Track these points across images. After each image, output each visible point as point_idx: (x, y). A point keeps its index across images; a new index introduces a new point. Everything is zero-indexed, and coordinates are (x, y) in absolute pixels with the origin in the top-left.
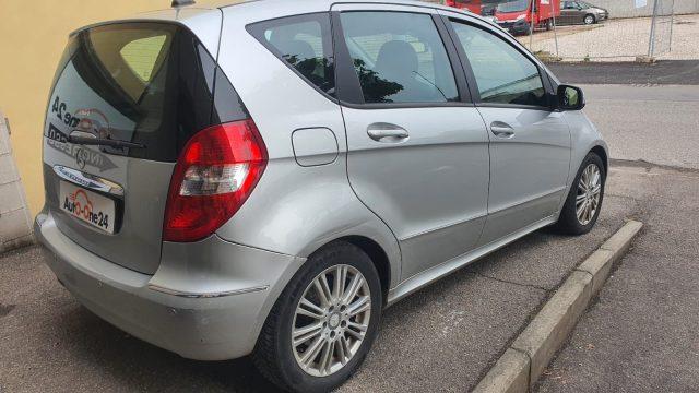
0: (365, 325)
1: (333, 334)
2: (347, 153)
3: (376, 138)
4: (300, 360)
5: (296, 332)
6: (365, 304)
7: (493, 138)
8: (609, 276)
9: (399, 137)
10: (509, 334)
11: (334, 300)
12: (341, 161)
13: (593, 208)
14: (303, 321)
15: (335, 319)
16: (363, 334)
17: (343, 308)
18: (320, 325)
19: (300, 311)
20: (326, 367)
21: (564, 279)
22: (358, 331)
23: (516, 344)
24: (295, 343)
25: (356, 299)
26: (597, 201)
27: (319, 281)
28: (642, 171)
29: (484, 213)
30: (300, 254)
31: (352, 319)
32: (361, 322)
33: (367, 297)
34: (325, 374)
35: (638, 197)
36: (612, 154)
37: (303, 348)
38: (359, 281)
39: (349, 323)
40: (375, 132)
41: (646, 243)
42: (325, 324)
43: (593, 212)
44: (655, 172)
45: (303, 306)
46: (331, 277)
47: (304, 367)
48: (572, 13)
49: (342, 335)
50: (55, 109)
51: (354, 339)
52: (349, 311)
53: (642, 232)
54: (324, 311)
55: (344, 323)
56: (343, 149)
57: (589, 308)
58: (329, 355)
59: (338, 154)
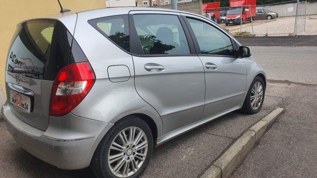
0: (145, 154)
1: (129, 158)
2: (135, 76)
3: (149, 70)
4: (112, 170)
5: (110, 157)
6: (145, 145)
7: (206, 70)
8: (265, 133)
9: (160, 69)
11: (129, 143)
12: (132, 80)
13: (259, 102)
14: (113, 152)
15: (130, 151)
16: (144, 158)
17: (134, 146)
18: (122, 154)
19: (112, 147)
20: (126, 173)
22: (142, 157)
23: (215, 163)
24: (110, 162)
25: (140, 142)
26: (261, 99)
27: (121, 134)
28: (286, 85)
29: (203, 104)
30: (111, 122)
31: (139, 151)
32: (143, 153)
33: (146, 142)
34: (125, 176)
35: (284, 97)
36: (268, 77)
37: (114, 164)
38: (141, 134)
39: (136, 153)
40: (148, 67)
41: (284, 118)
42: (125, 154)
43: (260, 104)
44: (292, 86)
45: (113, 145)
46: (128, 133)
47: (115, 173)
48: (261, 15)
49: (133, 158)
50: (11, 57)
51: (140, 161)
52: (137, 148)
53: (283, 113)
54: (124, 148)
55: (134, 153)
56: (132, 74)
57: (254, 147)
58: (127, 168)
59: (130, 77)
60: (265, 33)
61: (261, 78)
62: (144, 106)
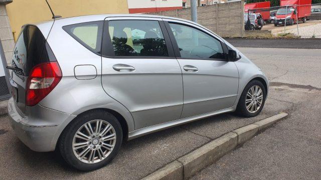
0: (113, 146)
1: (95, 147)
2: (102, 75)
3: (118, 70)
4: (77, 156)
5: (75, 144)
6: (113, 137)
8: (254, 136)
9: (131, 70)
10: (180, 155)
11: (95, 134)
12: (99, 78)
13: (258, 106)
15: (95, 141)
16: (112, 149)
17: (100, 137)
18: (87, 143)
19: (77, 136)
20: (91, 160)
21: (223, 135)
22: (110, 148)
23: (180, 159)
24: (74, 149)
25: (108, 134)
26: (261, 103)
27: (87, 125)
28: (306, 90)
29: (181, 103)
30: (74, 114)
31: (106, 142)
32: (112, 144)
33: (114, 134)
34: (91, 162)
35: (295, 102)
37: (79, 151)
38: (109, 127)
39: (103, 143)
40: (117, 68)
42: (90, 143)
43: (258, 108)
44: (313, 91)
45: (78, 134)
46: (94, 125)
47: (80, 159)
49: (100, 148)
51: (108, 151)
52: (103, 139)
53: (285, 118)
54: (89, 138)
55: (101, 143)
56: (99, 73)
57: (235, 149)
58: (93, 155)
59: (97, 75)
60: (312, 35)
61: (259, 82)
62: (111, 102)
